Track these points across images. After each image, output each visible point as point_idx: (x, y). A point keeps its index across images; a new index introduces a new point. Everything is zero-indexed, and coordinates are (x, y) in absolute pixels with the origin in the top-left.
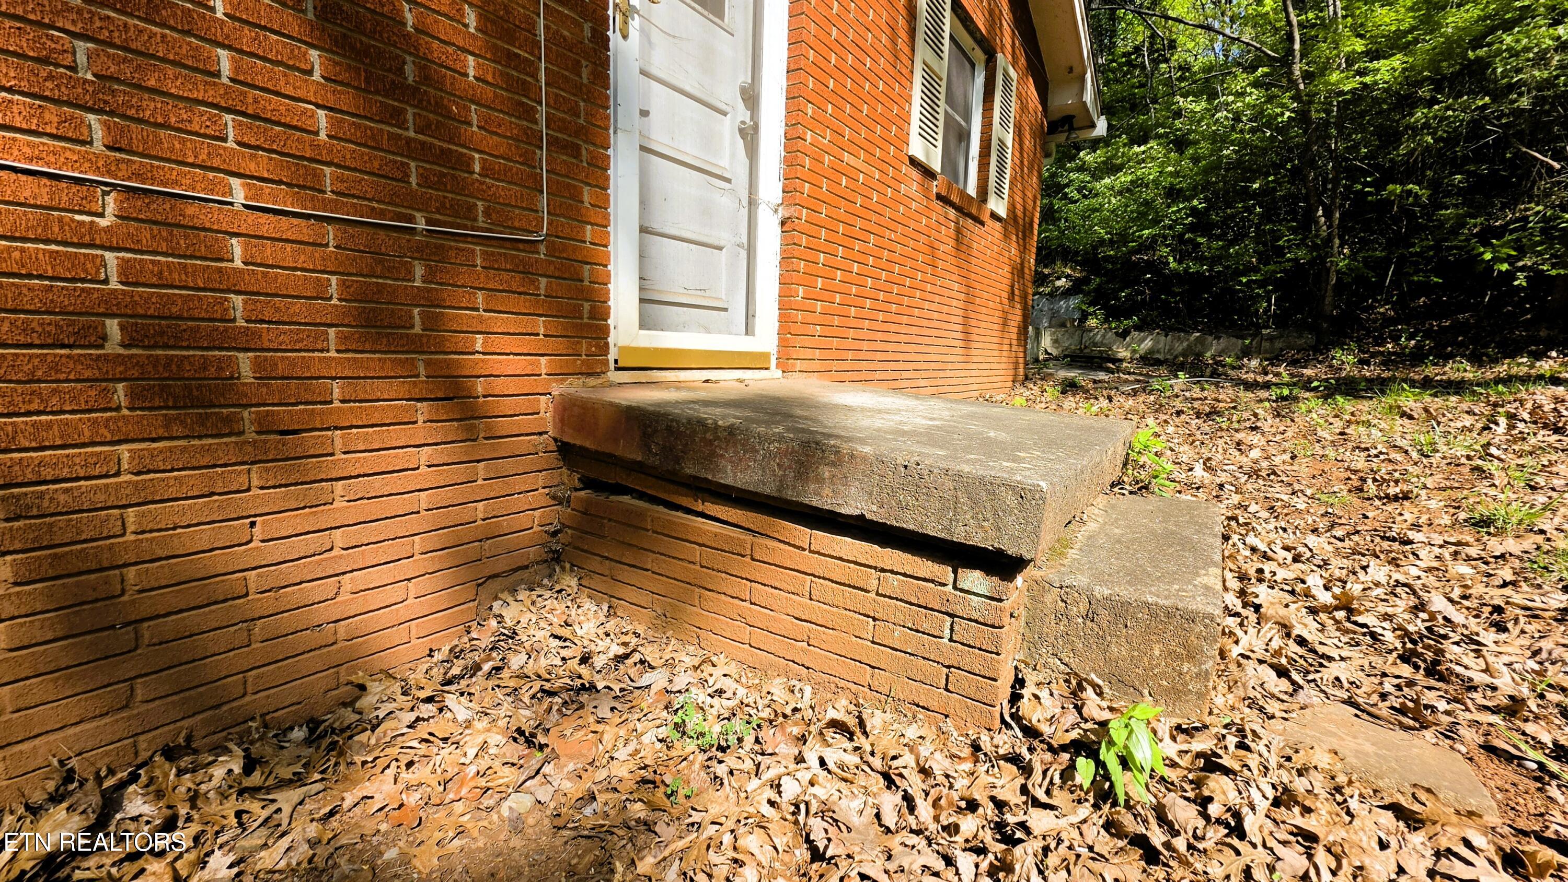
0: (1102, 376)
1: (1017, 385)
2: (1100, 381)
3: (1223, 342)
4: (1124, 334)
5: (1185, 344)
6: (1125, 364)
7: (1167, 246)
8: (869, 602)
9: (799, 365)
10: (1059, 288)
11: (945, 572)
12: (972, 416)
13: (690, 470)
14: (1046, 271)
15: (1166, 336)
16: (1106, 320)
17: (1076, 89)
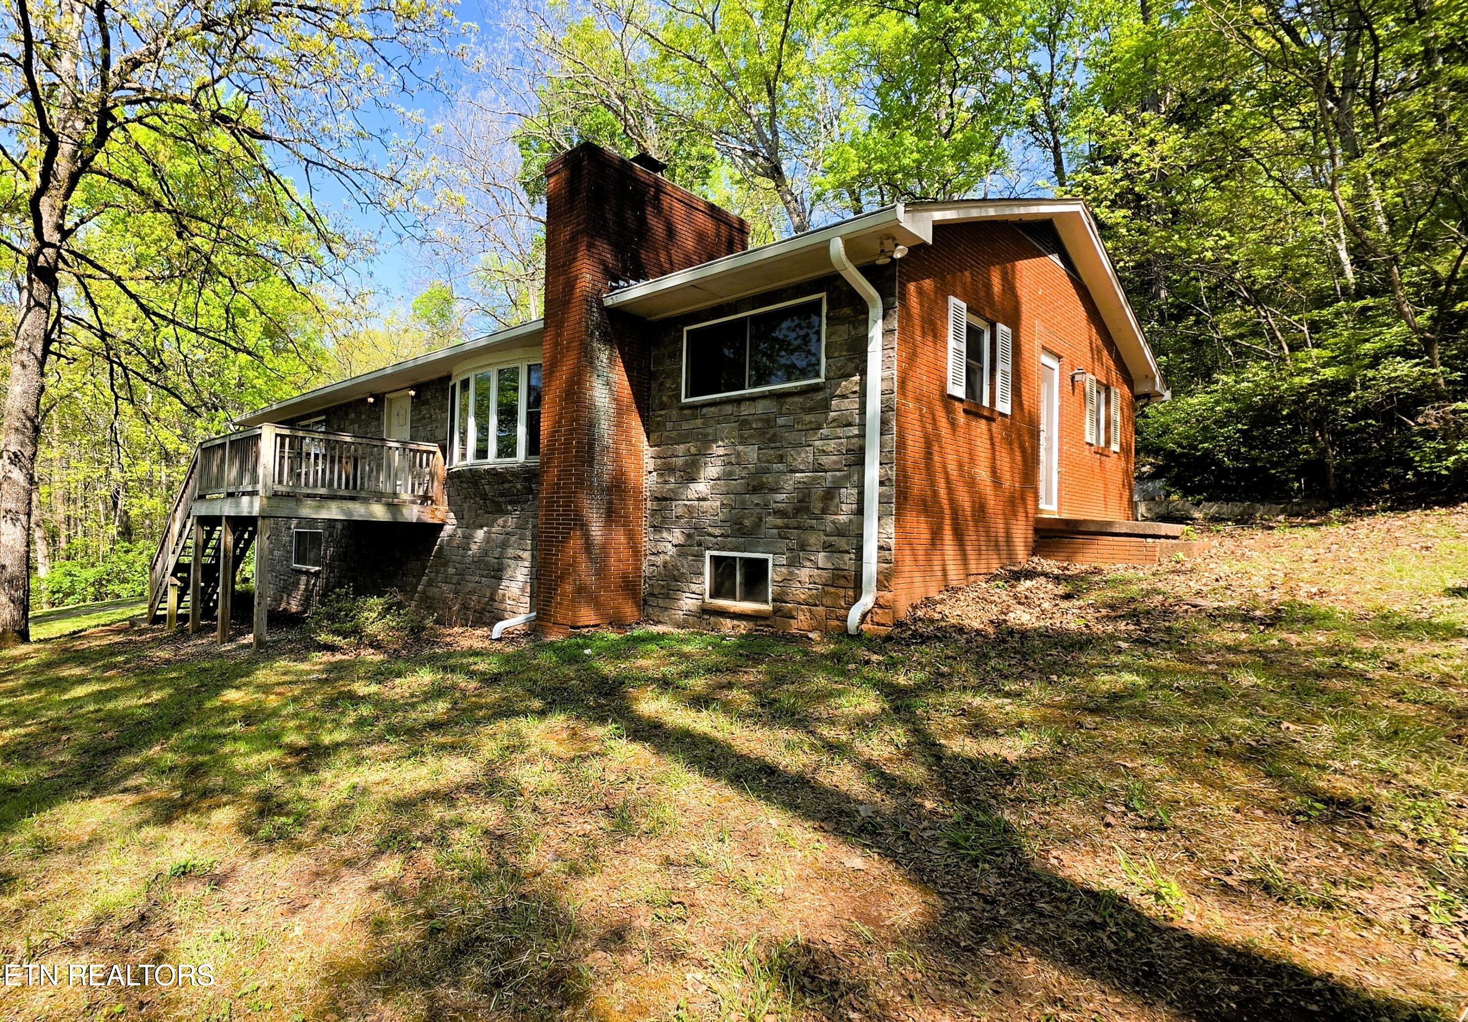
3: (1267, 507)
4: (1198, 504)
5: (1242, 507)
6: (1199, 521)
9: (1063, 514)
10: (1145, 473)
15: (1228, 504)
16: (1185, 496)
17: (1150, 384)
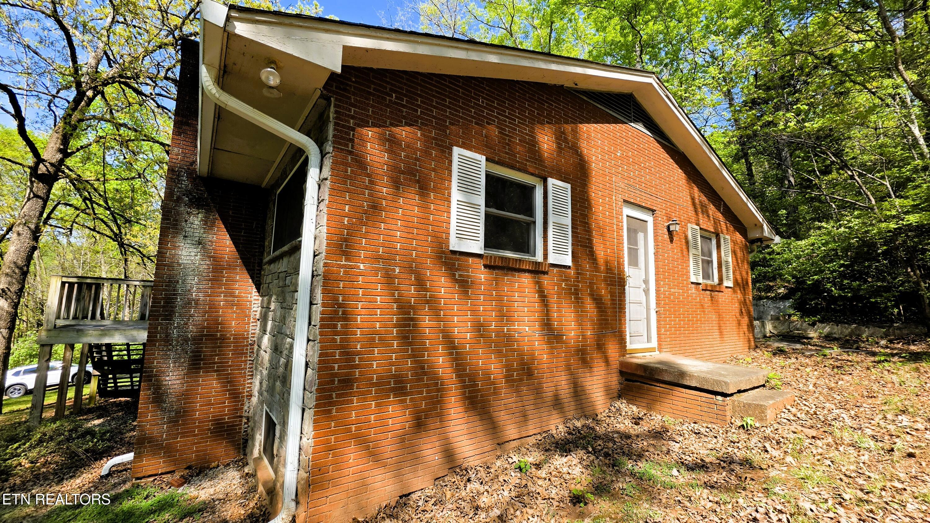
0: (798, 346)
1: (751, 350)
2: (797, 349)
3: (872, 330)
4: (813, 324)
5: (850, 330)
6: (814, 340)
7: (830, 283)
8: (699, 403)
9: (664, 350)
10: (780, 293)
11: (713, 396)
12: (719, 368)
13: (656, 377)
14: (771, 284)
15: (838, 326)
16: (803, 317)
17: (760, 231)
